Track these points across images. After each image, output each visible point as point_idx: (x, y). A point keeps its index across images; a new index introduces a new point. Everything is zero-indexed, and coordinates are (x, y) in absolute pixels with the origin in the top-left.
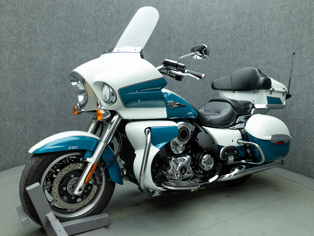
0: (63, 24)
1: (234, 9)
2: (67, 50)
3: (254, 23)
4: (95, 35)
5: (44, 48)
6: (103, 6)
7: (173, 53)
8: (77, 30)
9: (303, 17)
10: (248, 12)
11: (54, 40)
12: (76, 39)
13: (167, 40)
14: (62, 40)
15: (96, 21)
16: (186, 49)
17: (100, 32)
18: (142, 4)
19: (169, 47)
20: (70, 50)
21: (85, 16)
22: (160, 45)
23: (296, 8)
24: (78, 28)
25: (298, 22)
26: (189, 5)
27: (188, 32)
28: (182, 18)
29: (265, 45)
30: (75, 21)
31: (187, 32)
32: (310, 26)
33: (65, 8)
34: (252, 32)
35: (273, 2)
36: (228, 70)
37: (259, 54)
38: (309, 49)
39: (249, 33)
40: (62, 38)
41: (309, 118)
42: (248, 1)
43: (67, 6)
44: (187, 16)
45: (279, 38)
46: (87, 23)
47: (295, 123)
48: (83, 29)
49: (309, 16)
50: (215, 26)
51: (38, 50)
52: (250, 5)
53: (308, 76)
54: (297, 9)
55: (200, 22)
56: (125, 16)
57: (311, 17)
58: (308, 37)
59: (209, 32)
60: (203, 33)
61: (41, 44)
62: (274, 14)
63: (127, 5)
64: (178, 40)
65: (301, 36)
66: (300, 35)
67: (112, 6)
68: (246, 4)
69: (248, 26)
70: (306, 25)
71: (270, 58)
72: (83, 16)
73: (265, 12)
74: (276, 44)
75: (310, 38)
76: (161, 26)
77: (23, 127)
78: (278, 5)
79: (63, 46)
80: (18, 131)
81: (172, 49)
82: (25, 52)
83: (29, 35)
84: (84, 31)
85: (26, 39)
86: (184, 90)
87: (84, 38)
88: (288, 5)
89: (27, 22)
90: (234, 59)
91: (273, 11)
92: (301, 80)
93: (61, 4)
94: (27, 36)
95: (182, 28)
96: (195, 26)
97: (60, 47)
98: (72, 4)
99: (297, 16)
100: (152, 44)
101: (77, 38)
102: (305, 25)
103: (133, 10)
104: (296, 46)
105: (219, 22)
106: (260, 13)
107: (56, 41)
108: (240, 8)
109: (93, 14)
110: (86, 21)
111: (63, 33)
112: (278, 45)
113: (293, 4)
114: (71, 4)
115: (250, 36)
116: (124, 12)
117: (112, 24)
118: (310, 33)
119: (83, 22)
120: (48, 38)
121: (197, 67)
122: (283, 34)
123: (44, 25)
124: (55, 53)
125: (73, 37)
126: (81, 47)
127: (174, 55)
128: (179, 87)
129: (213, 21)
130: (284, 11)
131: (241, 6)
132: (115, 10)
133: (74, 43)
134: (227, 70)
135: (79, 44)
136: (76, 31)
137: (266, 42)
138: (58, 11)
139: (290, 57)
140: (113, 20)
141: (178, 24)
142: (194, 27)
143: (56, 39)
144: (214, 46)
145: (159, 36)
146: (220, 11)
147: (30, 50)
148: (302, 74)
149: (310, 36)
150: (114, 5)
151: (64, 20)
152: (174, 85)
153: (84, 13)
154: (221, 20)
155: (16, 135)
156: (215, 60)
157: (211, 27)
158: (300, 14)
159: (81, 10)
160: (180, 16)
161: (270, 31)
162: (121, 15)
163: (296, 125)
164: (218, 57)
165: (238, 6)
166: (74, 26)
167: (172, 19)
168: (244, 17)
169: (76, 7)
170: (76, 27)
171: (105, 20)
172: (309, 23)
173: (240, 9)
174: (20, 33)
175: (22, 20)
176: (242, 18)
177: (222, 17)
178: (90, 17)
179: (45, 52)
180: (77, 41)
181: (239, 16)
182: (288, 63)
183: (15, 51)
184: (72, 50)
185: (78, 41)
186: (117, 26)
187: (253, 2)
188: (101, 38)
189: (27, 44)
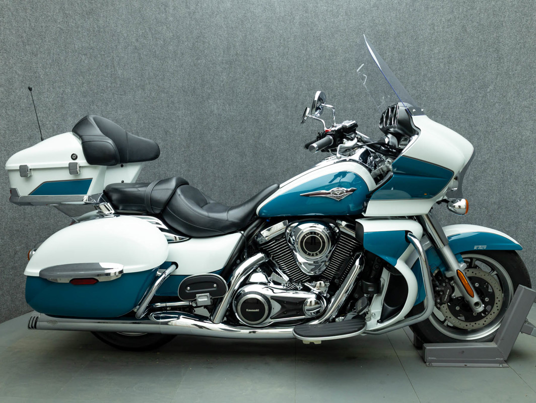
0: (84, 61)
1: (371, 27)
2: (92, 107)
3: (406, 48)
4: (140, 79)
5: (53, 105)
6: (150, 29)
7: (272, 103)
8: (108, 71)
9: (485, 37)
10: (395, 30)
11: (68, 90)
12: (107, 86)
13: (261, 83)
14: (83, 89)
15: (139, 54)
16: (294, 95)
17: (147, 74)
18: (215, 22)
19: (266, 93)
20: (97, 106)
21: (119, 47)
22: (251, 91)
23: (473, 22)
24: (109, 68)
25: (478, 45)
26: (294, 21)
27: (296, 68)
28: (284, 44)
29: (426, 85)
30: (104, 55)
31: (294, 67)
32: (497, 50)
33: (85, 34)
34: (403, 64)
35: (434, 14)
36: (368, 127)
37: (417, 99)
38: (498, 88)
39: (397, 66)
40: (83, 87)
41: (506, 199)
42: (394, 13)
43: (88, 30)
44: (292, 40)
45: (447, 72)
46: (123, 57)
47: (484, 208)
48: (117, 69)
49: (495, 35)
50: (341, 56)
51: (44, 108)
52: (397, 19)
53: (499, 132)
54: (475, 24)
55: (314, 50)
56: (188, 44)
57: (499, 37)
58: (496, 68)
59: (332, 65)
60: (321, 69)
61: (47, 97)
62: (437, 32)
63: (190, 25)
64: (280, 81)
65: (483, 68)
66: (482, 65)
67: (165, 27)
68: (391, 19)
69: (395, 53)
70: (491, 50)
71: (435, 105)
72: (116, 46)
73: (422, 30)
74: (443, 82)
75: (498, 69)
76: (249, 58)
77: (23, 245)
78: (443, 19)
79: (86, 99)
80: (15, 254)
81: (270, 97)
82: (21, 113)
83: (25, 83)
84: (120, 72)
85: (22, 90)
86: (295, 164)
87: (120, 84)
88: (458, 18)
89: (22, 61)
90: (375, 109)
91: (436, 28)
92: (489, 139)
93: (78, 27)
94: (23, 84)
95: (285, 61)
96: (308, 57)
97: (80, 102)
98: (98, 26)
99: (475, 35)
100: (237, 90)
101: (109, 85)
102: (489, 49)
103: (201, 33)
104: (476, 84)
105: (347, 48)
106: (414, 31)
107: (72, 92)
108: (380, 25)
109: (134, 42)
110: (123, 55)
111: (84, 78)
112: (447, 83)
113: (466, 15)
114: (95, 26)
115: (400, 69)
116: (187, 38)
117: (167, 58)
118: (498, 62)
119: (118, 56)
120: (59, 87)
121: (315, 124)
122: (455, 65)
123: (51, 65)
124: (72, 112)
125: (101, 82)
126: (116, 101)
127: (275, 106)
128: (287, 160)
129: (336, 48)
130: (454, 27)
131: (382, 21)
132: (171, 34)
133: (103, 93)
134: (365, 128)
135: (113, 94)
136: (106, 72)
137: (426, 79)
138: (75, 39)
139: (467, 102)
140: (168, 51)
141: (279, 54)
142: (305, 59)
143: (72, 89)
144: (341, 88)
145: (248, 75)
146: (347, 30)
147: (28, 109)
148: (489, 129)
149: (498, 66)
150: (168, 26)
151: (84, 54)
152: (277, 158)
153: (118, 42)
154: (350, 45)
155: (12, 262)
156: (344, 112)
157: (335, 58)
158: (479, 32)
159: (113, 36)
160: (282, 41)
161: (432, 61)
162: (182, 42)
163: (486, 212)
164: (350, 106)
165: (377, 21)
166: (103, 65)
167: (267, 47)
168: (388, 38)
169: (105, 32)
170: (107, 66)
171: (155, 52)
172: (495, 46)
173: (380, 27)
174: (11, 81)
175: (13, 58)
176: (384, 41)
177: (351, 40)
178: (129, 48)
179: (56, 111)
180: (109, 90)
181: (379, 38)
182: (465, 111)
183: (4, 111)
184: (101, 106)
185: (111, 90)
186: (175, 62)
187: (401, 15)
188: (149, 83)
189: (24, 99)
